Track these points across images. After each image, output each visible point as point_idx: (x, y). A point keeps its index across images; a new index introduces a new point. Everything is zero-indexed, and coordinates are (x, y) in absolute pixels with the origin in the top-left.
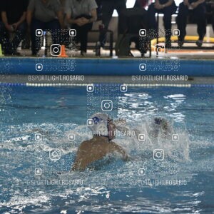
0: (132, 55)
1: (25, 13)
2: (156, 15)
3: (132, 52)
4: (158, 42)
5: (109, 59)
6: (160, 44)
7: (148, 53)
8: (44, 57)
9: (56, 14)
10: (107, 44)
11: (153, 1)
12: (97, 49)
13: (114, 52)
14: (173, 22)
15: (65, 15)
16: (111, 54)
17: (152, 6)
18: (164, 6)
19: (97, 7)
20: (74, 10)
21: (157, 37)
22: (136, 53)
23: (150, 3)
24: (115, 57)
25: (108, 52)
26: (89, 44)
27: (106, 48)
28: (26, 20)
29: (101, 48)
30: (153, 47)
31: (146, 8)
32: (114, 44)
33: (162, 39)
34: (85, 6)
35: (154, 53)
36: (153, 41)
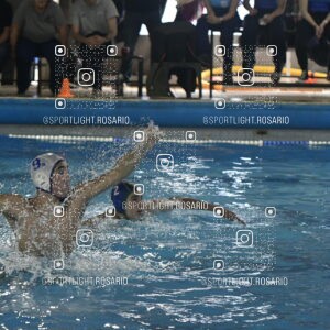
0: (172, 95)
2: (210, 32)
3: (172, 90)
4: (212, 75)
5: (137, 100)
6: (216, 79)
7: (197, 91)
8: (35, 97)
10: (133, 78)
11: (205, 11)
12: (118, 85)
13: (144, 90)
14: (236, 45)
17: (203, 19)
18: (221, 19)
21: (210, 67)
22: (179, 92)
23: (199, 14)
24: (145, 98)
25: (135, 90)
26: (105, 78)
27: (132, 84)
29: (125, 84)
30: (205, 83)
31: (194, 23)
32: (145, 78)
33: (219, 70)
35: (206, 92)
36: (205, 74)
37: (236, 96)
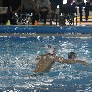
0: (66, 24)
1: (19, 7)
2: (76, 7)
3: (66, 23)
4: (77, 19)
6: (78, 20)
7: (73, 23)
8: (28, 25)
9: (33, 7)
10: (55, 20)
11: (75, 1)
12: (51, 22)
13: (58, 23)
14: (83, 10)
15: (37, 7)
16: (57, 24)
18: (79, 3)
19: (50, 4)
20: (41, 5)
21: (76, 17)
22: (67, 24)
24: (58, 26)
25: (55, 23)
26: (47, 20)
27: (54, 22)
28: (20, 10)
29: (52, 22)
30: (75, 21)
31: (72, 4)
32: (58, 20)
33: (79, 18)
34: (45, 3)
35: (75, 24)
36: (75, 19)
37: (83, 25)
